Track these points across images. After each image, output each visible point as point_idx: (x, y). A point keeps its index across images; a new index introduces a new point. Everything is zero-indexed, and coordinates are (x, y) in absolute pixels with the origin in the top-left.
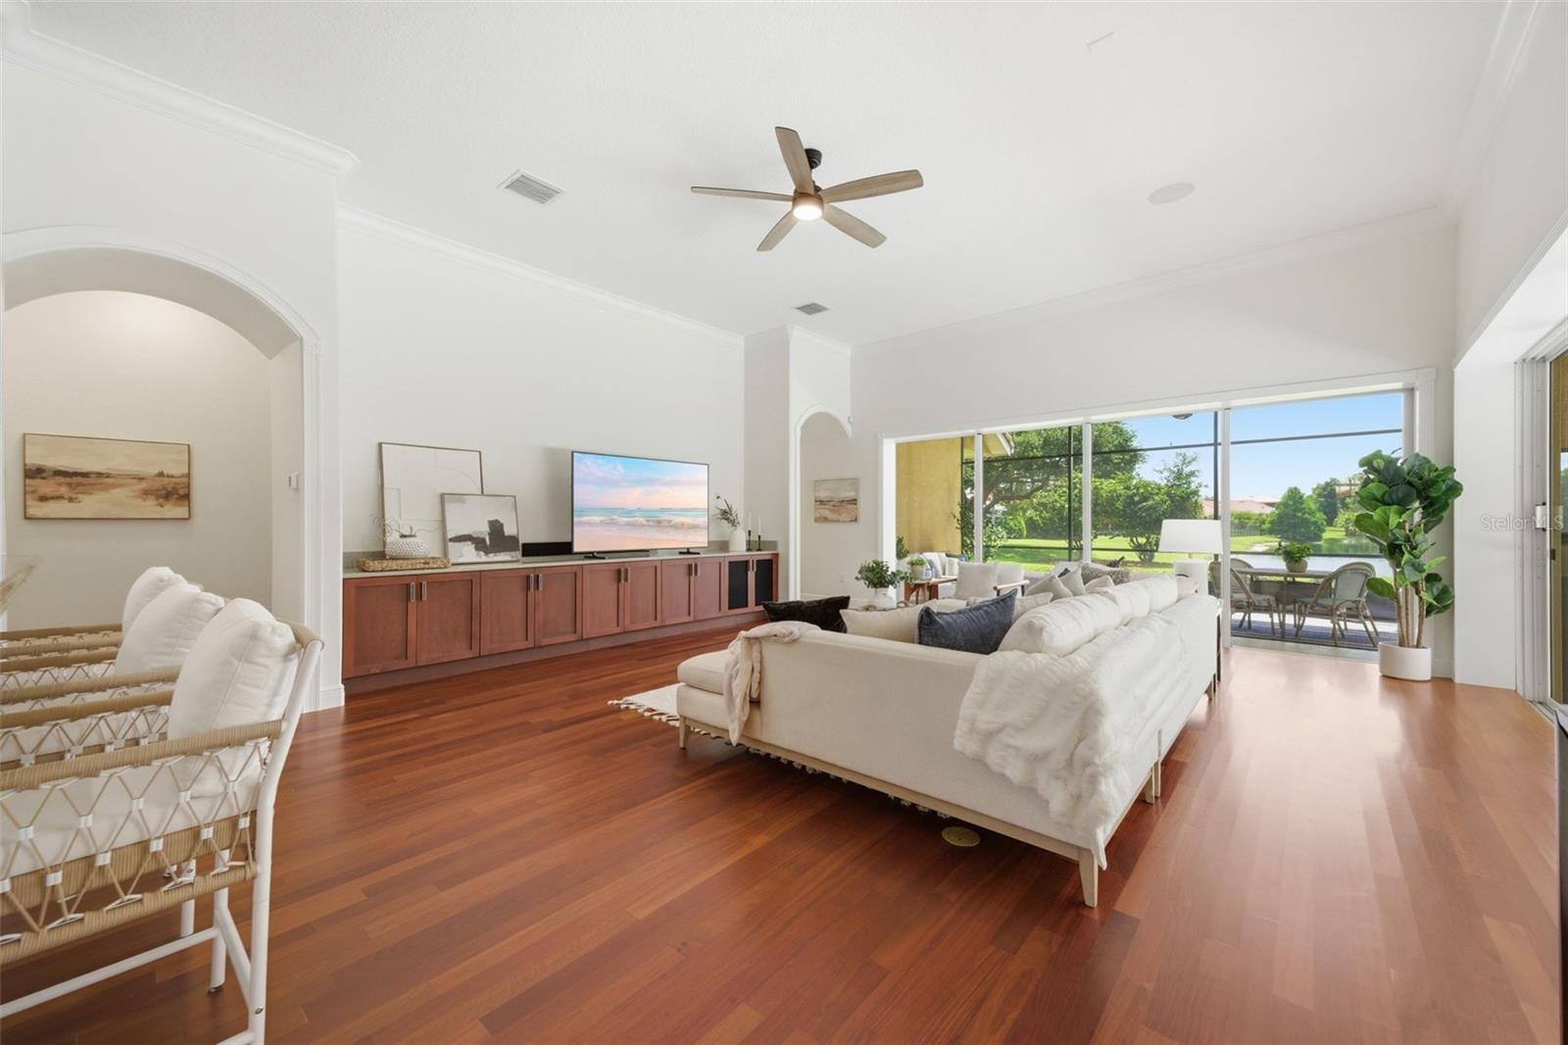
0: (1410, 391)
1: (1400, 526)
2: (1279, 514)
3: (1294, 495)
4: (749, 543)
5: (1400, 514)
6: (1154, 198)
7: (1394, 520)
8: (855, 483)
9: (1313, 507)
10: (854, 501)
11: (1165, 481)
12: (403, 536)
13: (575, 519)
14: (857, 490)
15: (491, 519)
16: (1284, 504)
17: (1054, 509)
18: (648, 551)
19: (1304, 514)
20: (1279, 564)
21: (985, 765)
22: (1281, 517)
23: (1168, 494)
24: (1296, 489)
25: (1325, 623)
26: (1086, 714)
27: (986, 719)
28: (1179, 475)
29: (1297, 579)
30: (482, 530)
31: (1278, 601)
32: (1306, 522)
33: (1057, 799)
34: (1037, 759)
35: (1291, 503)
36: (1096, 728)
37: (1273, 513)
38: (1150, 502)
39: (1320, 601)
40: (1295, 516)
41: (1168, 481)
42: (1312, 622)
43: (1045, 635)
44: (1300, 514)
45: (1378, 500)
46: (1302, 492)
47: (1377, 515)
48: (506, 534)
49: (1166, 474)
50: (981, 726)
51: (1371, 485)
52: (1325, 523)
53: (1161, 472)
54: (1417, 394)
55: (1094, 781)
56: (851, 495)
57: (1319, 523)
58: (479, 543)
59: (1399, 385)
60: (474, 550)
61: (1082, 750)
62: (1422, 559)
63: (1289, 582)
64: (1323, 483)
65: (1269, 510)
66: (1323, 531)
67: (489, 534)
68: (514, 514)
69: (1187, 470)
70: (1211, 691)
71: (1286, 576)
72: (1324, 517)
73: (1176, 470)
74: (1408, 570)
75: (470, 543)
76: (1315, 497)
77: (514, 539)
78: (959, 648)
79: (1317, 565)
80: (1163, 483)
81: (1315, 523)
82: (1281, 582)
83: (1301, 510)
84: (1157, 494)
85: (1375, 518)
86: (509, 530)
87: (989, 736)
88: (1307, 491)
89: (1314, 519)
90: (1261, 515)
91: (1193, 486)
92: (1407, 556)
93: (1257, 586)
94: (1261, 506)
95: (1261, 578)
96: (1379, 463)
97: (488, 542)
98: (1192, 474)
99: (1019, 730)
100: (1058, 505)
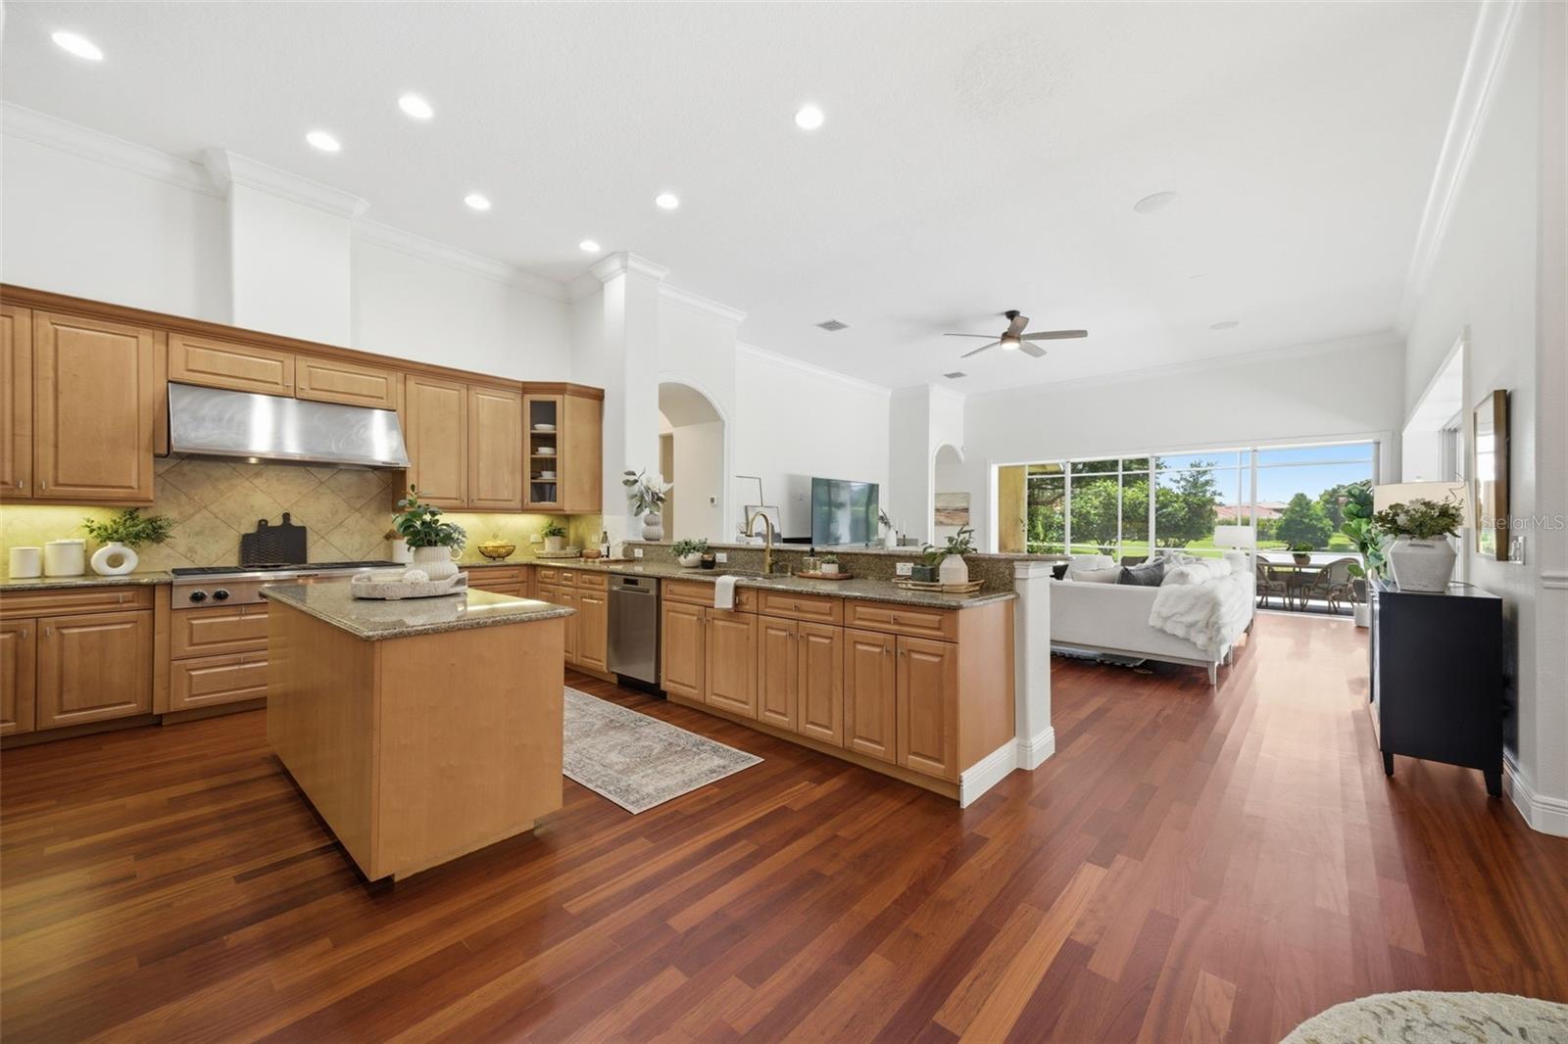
0: (1378, 443)
1: (1369, 531)
2: (1286, 520)
3: (1301, 501)
4: (898, 540)
5: (1368, 523)
6: (1213, 327)
7: (1364, 528)
8: (967, 496)
9: (1321, 514)
10: (966, 510)
11: (1182, 490)
14: (968, 503)
16: (1292, 511)
17: (1080, 515)
19: (1311, 520)
20: (1288, 558)
21: (1165, 632)
22: (1288, 522)
23: (1185, 501)
24: (1302, 495)
25: (1324, 604)
26: (1213, 605)
27: (1165, 612)
28: (1195, 484)
29: (1303, 570)
31: (1288, 586)
32: (1313, 529)
33: (1201, 640)
34: (1191, 625)
35: (1298, 509)
36: (1218, 610)
37: (1280, 519)
38: (1170, 509)
39: (1320, 585)
40: (1301, 521)
41: (1185, 490)
42: (1312, 603)
43: (1190, 577)
44: (1307, 521)
45: (1354, 515)
46: (1309, 497)
47: (1353, 524)
48: (776, 532)
49: (1183, 483)
50: (1164, 615)
51: (1350, 505)
52: (1331, 529)
53: (1178, 482)
54: (1381, 446)
55: (1218, 630)
56: (964, 505)
57: (1326, 528)
58: (764, 538)
59: (1371, 440)
61: (1213, 619)
62: (1382, 552)
63: (1297, 572)
64: (1330, 489)
65: (1276, 516)
66: (1329, 537)
68: (778, 519)
69: (1202, 479)
70: (1247, 631)
71: (1295, 567)
72: (1331, 523)
73: (1191, 479)
74: (1371, 558)
75: (760, 538)
76: (1322, 503)
77: (779, 535)
78: (1141, 585)
79: (1319, 559)
80: (1179, 492)
81: (1322, 529)
82: (1290, 572)
83: (1307, 516)
84: (1176, 502)
85: (1353, 526)
86: (777, 529)
87: (1167, 619)
88: (1314, 496)
89: (1320, 525)
90: (1269, 520)
91: (1208, 495)
92: (1370, 550)
93: (1273, 575)
94: (1268, 512)
95: (1276, 569)
96: (1356, 492)
98: (1207, 483)
99: (1182, 615)
100: (1085, 511)
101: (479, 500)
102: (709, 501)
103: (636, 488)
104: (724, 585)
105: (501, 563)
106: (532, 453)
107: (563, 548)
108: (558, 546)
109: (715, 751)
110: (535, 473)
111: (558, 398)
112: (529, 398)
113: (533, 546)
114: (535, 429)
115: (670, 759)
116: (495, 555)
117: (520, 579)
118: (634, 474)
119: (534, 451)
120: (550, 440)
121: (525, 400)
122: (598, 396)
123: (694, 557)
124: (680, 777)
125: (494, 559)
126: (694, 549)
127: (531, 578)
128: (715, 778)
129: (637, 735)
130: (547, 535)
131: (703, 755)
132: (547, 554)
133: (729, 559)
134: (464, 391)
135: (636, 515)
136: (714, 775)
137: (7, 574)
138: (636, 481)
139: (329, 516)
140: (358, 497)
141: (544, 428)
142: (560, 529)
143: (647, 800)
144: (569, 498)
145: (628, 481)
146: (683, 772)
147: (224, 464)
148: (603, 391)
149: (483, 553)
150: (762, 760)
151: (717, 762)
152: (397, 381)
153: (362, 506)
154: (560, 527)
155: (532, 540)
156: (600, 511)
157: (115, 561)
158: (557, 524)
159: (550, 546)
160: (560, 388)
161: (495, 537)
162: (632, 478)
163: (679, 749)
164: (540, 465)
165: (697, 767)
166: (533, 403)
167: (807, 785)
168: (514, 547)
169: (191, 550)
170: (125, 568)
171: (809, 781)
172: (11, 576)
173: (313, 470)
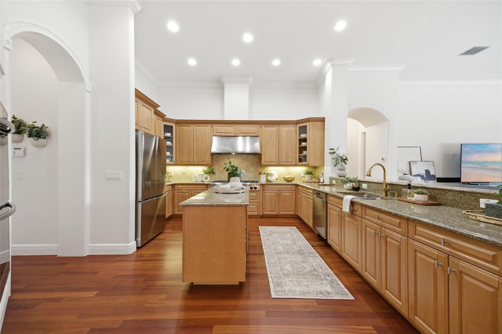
12: (404, 174)
13: (462, 165)
15: (426, 169)
18: (489, 182)
30: (423, 173)
48: (431, 174)
58: (422, 177)
60: (421, 179)
67: (426, 174)
68: (433, 167)
75: (419, 177)
77: (434, 176)
86: (432, 173)
97: (425, 177)
101: (282, 162)
102: (381, 159)
103: (334, 156)
104: (347, 200)
105: (290, 183)
106: (299, 145)
107: (312, 179)
108: (310, 178)
109: (332, 282)
110: (300, 152)
111: (307, 124)
112: (298, 126)
113: (302, 178)
114: (300, 136)
115: (308, 277)
116: (288, 181)
117: (293, 189)
118: (333, 149)
119: (300, 144)
120: (305, 140)
121: (297, 127)
122: (323, 120)
123: (349, 185)
124: (305, 289)
125: (288, 182)
126: (350, 181)
127: (297, 189)
128: (320, 297)
129: (305, 260)
130: (306, 174)
131: (325, 282)
132: (305, 181)
133: (368, 187)
134: (278, 127)
135: (335, 166)
136: (321, 295)
137: (192, 180)
138: (334, 152)
139: (246, 167)
140: (252, 162)
141: (303, 136)
142: (311, 172)
143: (282, 293)
144: (311, 160)
145: (331, 152)
146: (308, 286)
147: (225, 155)
148: (324, 118)
149: (285, 179)
150: (354, 299)
151: (329, 289)
152: (259, 127)
153: (253, 165)
154: (311, 171)
155: (302, 176)
156: (324, 165)
157: (206, 178)
158: (310, 170)
159: (307, 178)
160: (308, 120)
161: (290, 174)
162: (333, 151)
163: (316, 274)
164: (303, 149)
165: (316, 287)
166: (299, 127)
167: (370, 330)
168: (294, 178)
169: (220, 176)
170: (208, 180)
171: (374, 327)
172: (193, 181)
173: (242, 155)
